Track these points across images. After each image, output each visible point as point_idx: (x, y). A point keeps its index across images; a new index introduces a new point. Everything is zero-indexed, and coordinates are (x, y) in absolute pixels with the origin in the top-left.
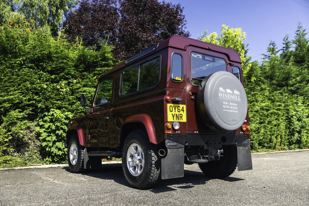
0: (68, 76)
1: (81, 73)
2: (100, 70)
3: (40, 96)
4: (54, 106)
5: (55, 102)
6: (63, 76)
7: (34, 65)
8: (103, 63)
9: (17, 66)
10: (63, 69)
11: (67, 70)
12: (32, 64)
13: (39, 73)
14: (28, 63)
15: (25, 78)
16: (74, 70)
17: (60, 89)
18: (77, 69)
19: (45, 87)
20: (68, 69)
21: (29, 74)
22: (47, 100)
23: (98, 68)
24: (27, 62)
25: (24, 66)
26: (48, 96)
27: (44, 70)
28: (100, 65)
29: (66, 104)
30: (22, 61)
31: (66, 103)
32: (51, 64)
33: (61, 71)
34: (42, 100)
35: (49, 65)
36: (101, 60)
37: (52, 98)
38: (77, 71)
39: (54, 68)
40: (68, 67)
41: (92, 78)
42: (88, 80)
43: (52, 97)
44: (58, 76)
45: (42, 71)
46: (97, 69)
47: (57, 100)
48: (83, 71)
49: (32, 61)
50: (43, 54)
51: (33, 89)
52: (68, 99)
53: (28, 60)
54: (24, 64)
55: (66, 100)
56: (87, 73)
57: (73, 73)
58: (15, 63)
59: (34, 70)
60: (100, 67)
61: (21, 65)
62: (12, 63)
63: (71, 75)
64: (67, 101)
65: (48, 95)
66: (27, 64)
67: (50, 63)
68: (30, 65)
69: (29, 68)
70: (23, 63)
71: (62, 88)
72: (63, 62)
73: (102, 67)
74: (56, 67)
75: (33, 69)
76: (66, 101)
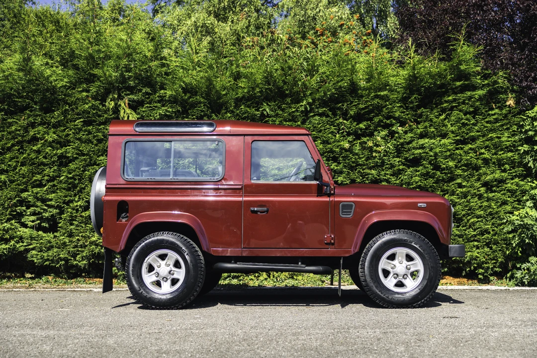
0: (388, 122)
1: (414, 111)
2: (455, 100)
3: (339, 163)
4: (365, 179)
5: (367, 171)
6: (381, 121)
7: (328, 110)
8: (458, 84)
9: (300, 115)
10: (378, 109)
11: (386, 109)
12: (324, 109)
13: (337, 122)
14: (317, 108)
15: (315, 134)
16: (399, 107)
17: (375, 148)
18: (405, 104)
19: (347, 145)
20: (388, 108)
21: (319, 126)
22: (352, 168)
23: (449, 96)
24: (317, 105)
25: (312, 114)
26: (353, 162)
27: (345, 115)
28: (452, 89)
29: (387, 174)
30: (308, 106)
31: (388, 172)
32: (356, 104)
33: (376, 113)
34: (345, 170)
35: (354, 105)
36: (454, 80)
37: (361, 165)
38: (407, 108)
39: (363, 109)
40: (387, 103)
41: (437, 118)
42: (427, 124)
43: (361, 162)
44: (370, 122)
45: (341, 119)
46: (446, 99)
47: (370, 168)
48: (419, 107)
49: (324, 103)
50: (340, 87)
51: (328, 152)
52: (391, 164)
53: (317, 103)
54: (312, 110)
55: (387, 166)
56: (427, 109)
57: (397, 114)
58: (297, 111)
59: (328, 119)
60: (452, 94)
61: (306, 113)
62: (293, 112)
63: (395, 118)
64: (389, 169)
65: (353, 160)
66: (317, 110)
67: (356, 102)
68: (321, 111)
69: (321, 115)
70: (309, 109)
71: (378, 146)
72: (377, 96)
73: (456, 93)
74: (366, 108)
75: (327, 116)
76: (387, 168)
